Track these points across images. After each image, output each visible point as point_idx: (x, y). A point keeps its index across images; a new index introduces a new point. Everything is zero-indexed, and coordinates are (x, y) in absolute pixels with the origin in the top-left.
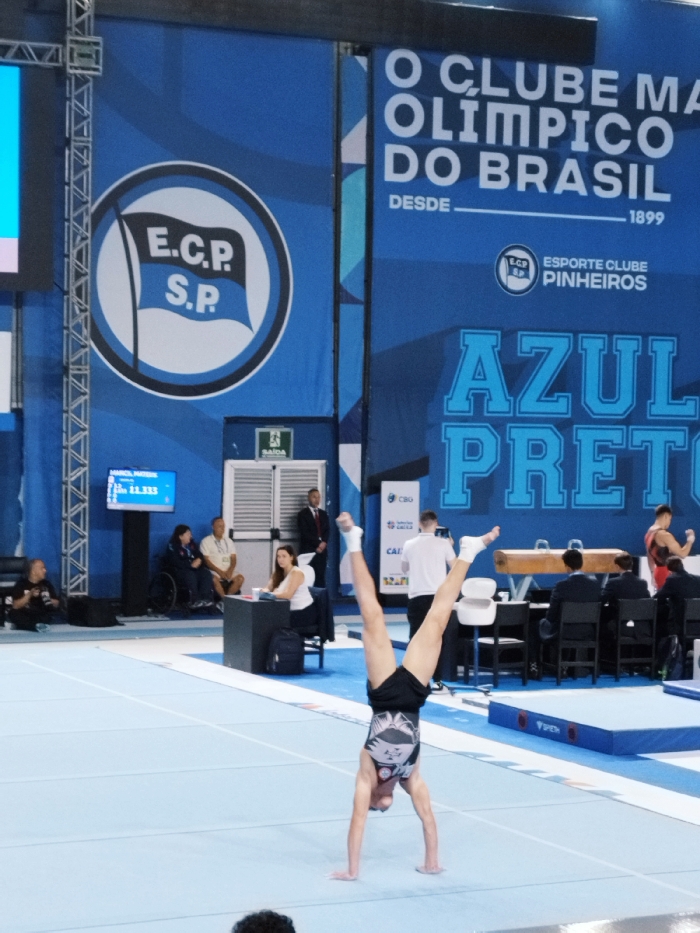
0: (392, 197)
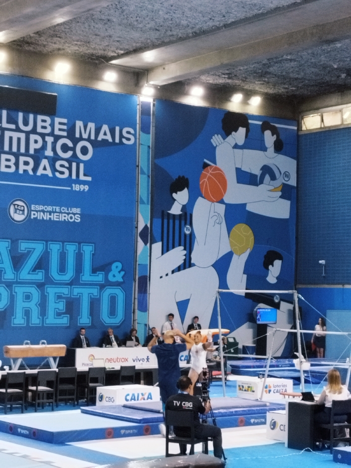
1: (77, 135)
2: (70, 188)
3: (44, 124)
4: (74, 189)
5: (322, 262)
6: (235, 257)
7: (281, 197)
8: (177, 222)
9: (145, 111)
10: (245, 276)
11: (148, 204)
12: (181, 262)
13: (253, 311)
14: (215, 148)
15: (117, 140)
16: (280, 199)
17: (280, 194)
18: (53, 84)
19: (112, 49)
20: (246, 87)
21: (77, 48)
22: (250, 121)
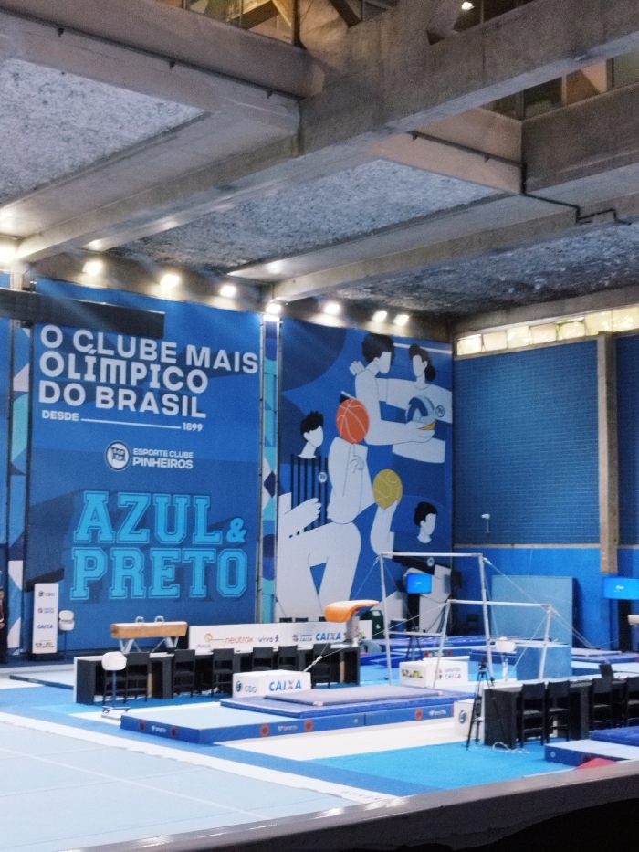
0: (44, 412)
1: (189, 363)
2: (179, 428)
3: (148, 349)
4: (185, 428)
5: (486, 516)
6: (379, 510)
7: (434, 437)
8: (310, 468)
9: (270, 333)
10: (392, 534)
11: (274, 446)
12: (315, 517)
13: (402, 577)
14: (355, 377)
15: (237, 369)
16: (434, 439)
17: (432, 433)
18: (159, 300)
19: (233, 258)
20: (392, 303)
21: (189, 257)
22: (396, 345)
